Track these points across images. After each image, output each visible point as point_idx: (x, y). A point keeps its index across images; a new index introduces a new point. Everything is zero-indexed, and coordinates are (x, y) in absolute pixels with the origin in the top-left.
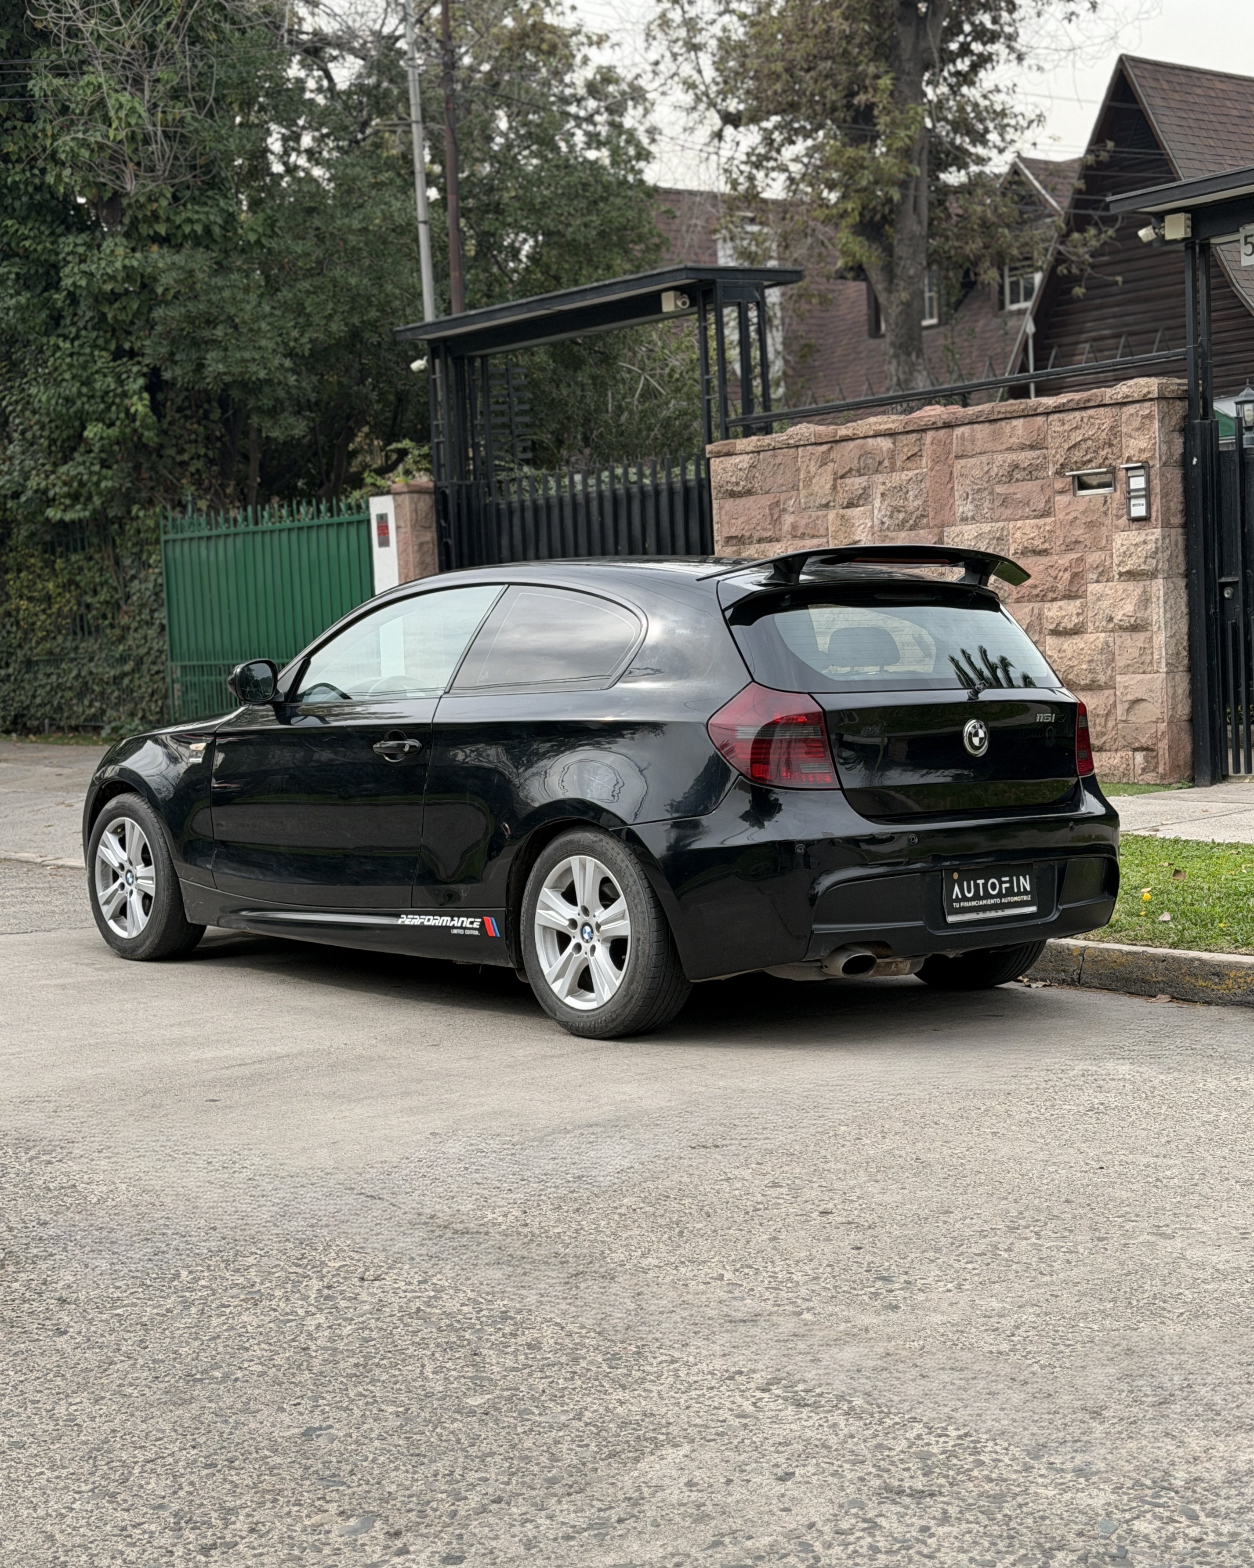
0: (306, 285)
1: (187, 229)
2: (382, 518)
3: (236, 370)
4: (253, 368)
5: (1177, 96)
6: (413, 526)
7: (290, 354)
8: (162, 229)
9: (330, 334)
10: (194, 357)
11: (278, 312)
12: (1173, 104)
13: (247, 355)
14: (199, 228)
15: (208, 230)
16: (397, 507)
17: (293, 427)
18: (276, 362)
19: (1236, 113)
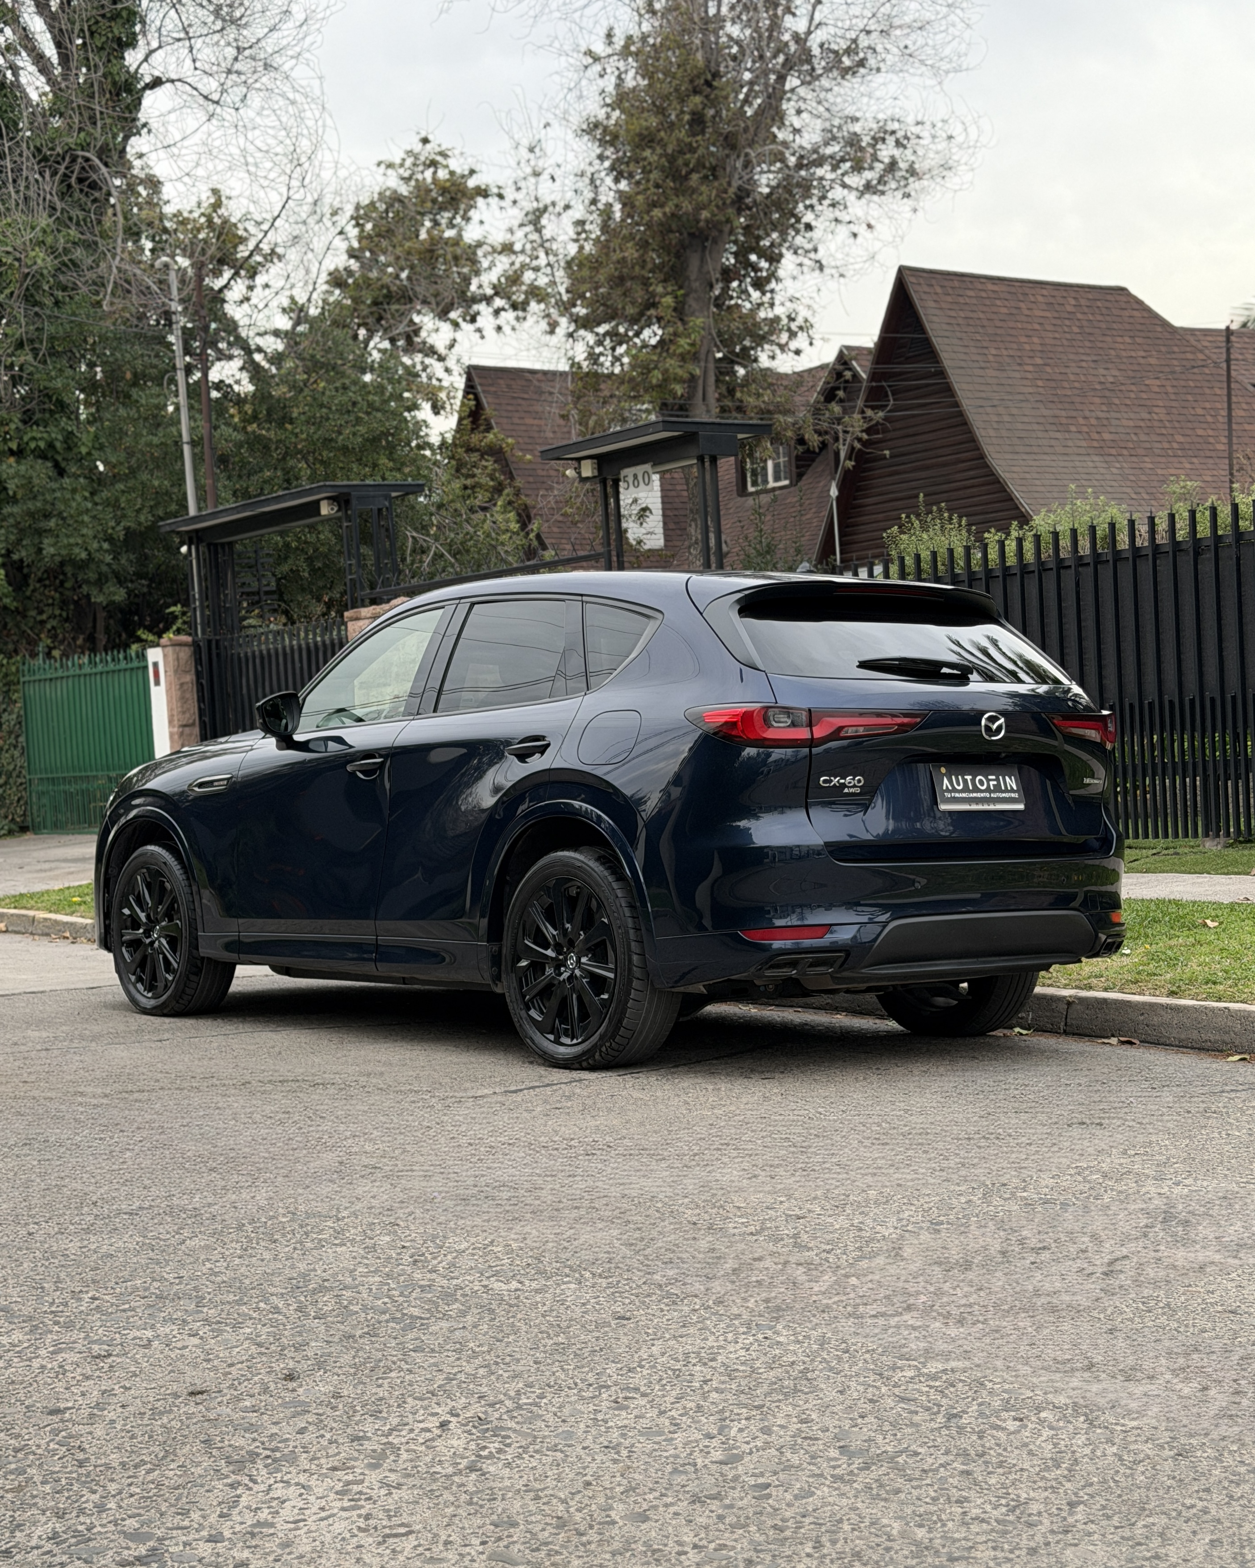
0: (121, 486)
1: (33, 445)
2: (156, 665)
3: (64, 552)
4: (77, 550)
5: (949, 299)
6: (176, 671)
7: (110, 539)
8: (14, 446)
9: (140, 524)
10: (36, 541)
11: (100, 508)
12: (944, 305)
13: (72, 541)
14: (42, 445)
15: (51, 445)
16: (165, 656)
17: (114, 594)
18: (95, 545)
19: (1004, 310)
